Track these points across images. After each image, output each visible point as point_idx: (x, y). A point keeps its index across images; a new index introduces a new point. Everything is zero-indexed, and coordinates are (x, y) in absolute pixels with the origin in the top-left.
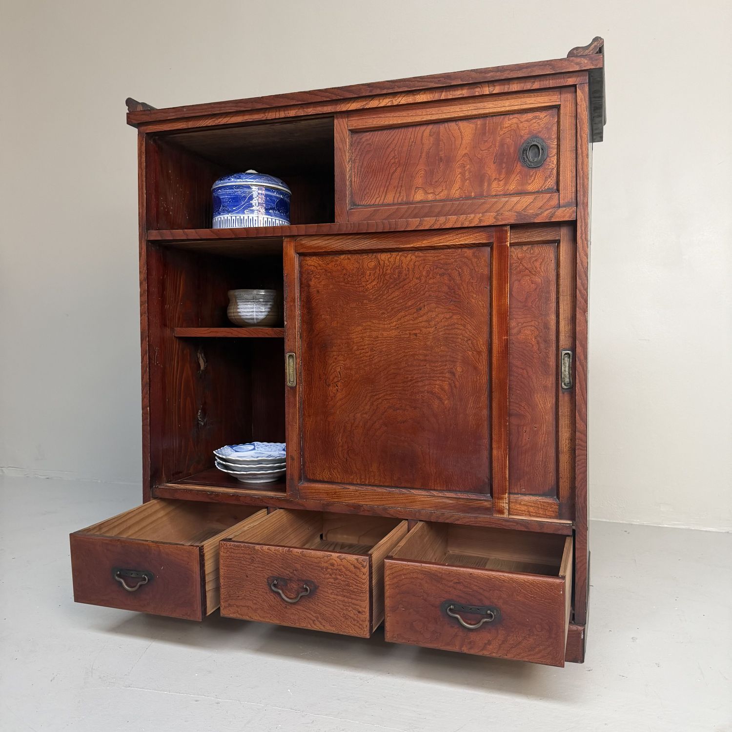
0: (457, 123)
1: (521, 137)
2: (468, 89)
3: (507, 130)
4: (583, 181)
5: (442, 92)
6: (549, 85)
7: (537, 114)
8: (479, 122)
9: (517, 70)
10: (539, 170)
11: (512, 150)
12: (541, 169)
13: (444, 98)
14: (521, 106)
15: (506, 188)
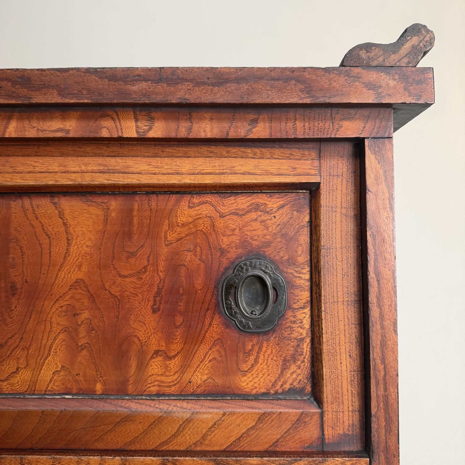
0: (56, 200)
1: (223, 252)
2: (80, 118)
3: (185, 230)
4: (386, 389)
5: (10, 118)
6: (295, 132)
7: (261, 199)
8: (115, 204)
9: (213, 85)
10: (267, 341)
11: (199, 282)
12: (273, 339)
13: (13, 135)
14: (222, 176)
15: (187, 376)
